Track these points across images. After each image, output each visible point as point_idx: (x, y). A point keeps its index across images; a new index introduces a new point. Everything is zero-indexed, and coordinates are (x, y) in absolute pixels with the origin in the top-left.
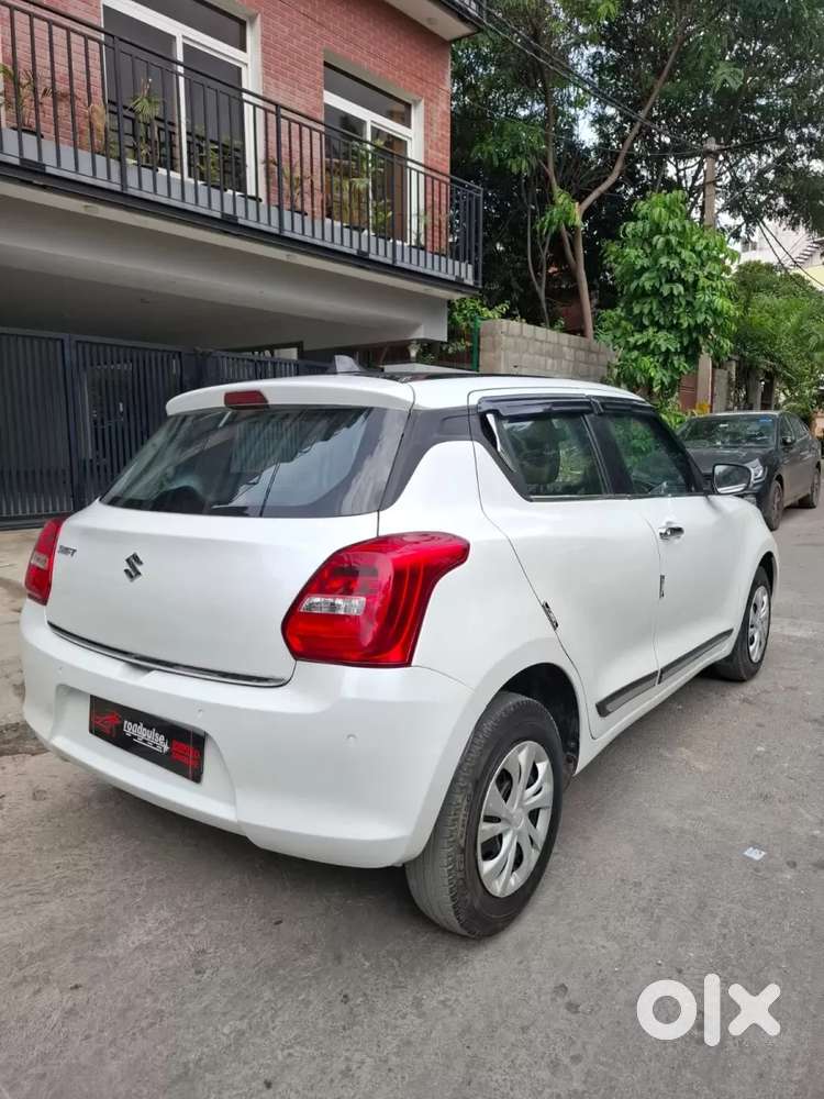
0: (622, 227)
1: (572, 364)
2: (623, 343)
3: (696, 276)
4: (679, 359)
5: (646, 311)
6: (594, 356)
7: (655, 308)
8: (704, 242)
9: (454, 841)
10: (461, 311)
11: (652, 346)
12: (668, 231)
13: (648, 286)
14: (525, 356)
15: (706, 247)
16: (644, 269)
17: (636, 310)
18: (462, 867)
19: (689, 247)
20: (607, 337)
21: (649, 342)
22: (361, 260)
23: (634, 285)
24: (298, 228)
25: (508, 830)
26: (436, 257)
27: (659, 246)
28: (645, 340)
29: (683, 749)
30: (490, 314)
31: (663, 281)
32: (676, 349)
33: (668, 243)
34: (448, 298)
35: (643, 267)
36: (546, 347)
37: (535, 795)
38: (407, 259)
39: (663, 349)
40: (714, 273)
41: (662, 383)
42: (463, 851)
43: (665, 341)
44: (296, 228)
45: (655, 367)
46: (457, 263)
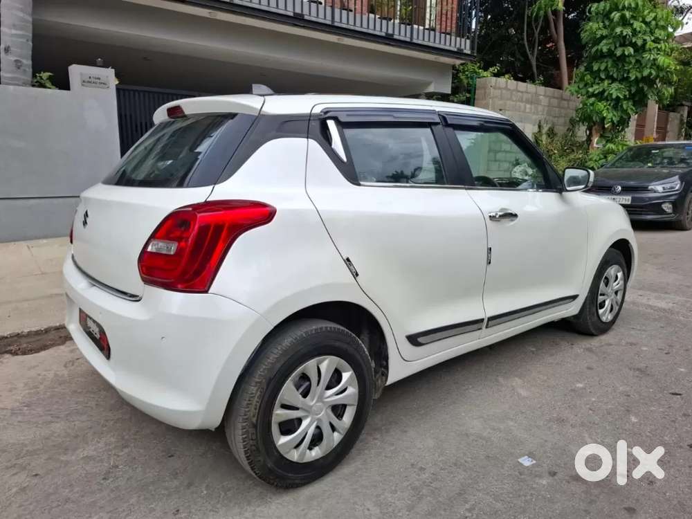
0: (588, 8)
1: (546, 109)
2: (584, 91)
3: (645, 40)
4: (628, 103)
5: (602, 68)
6: (566, 102)
7: (609, 66)
8: (653, 15)
9: (247, 419)
10: (464, 72)
11: (606, 94)
12: (624, 8)
13: (605, 50)
14: (508, 102)
15: (655, 19)
16: (603, 37)
17: (595, 68)
18: (254, 437)
19: (641, 19)
20: (574, 88)
21: (604, 91)
22: (388, 39)
23: (594, 50)
24: (344, 20)
25: (306, 417)
26: (443, 35)
27: (615, 20)
28: (601, 90)
29: (517, 379)
30: (485, 74)
31: (618, 46)
32: (625, 96)
33: (623, 17)
34: (453, 64)
35: (602, 35)
36: (525, 96)
37: (337, 394)
38: (421, 37)
39: (614, 97)
40: (660, 37)
41: (612, 121)
42: (255, 426)
43: (615, 90)
44: (342, 19)
45: (608, 109)
46: (458, 39)
